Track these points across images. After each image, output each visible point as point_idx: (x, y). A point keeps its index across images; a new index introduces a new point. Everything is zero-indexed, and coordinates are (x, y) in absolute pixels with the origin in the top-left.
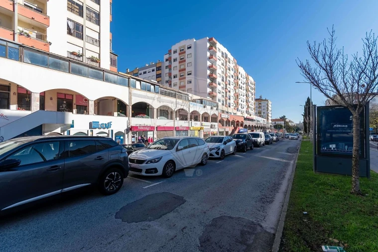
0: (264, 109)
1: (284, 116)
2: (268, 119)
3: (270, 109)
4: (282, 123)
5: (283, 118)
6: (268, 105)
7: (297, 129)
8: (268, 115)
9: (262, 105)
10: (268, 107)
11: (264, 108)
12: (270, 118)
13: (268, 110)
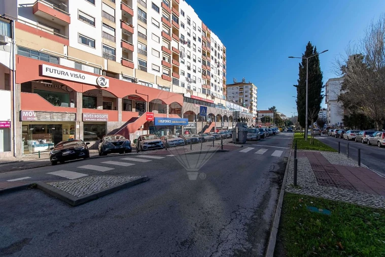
0: (246, 96)
1: (274, 107)
2: (251, 109)
3: (254, 95)
4: (271, 115)
5: (273, 110)
6: (252, 91)
7: (289, 123)
8: (252, 104)
9: (245, 89)
10: (251, 93)
11: (246, 94)
12: (254, 108)
13: (251, 97)
